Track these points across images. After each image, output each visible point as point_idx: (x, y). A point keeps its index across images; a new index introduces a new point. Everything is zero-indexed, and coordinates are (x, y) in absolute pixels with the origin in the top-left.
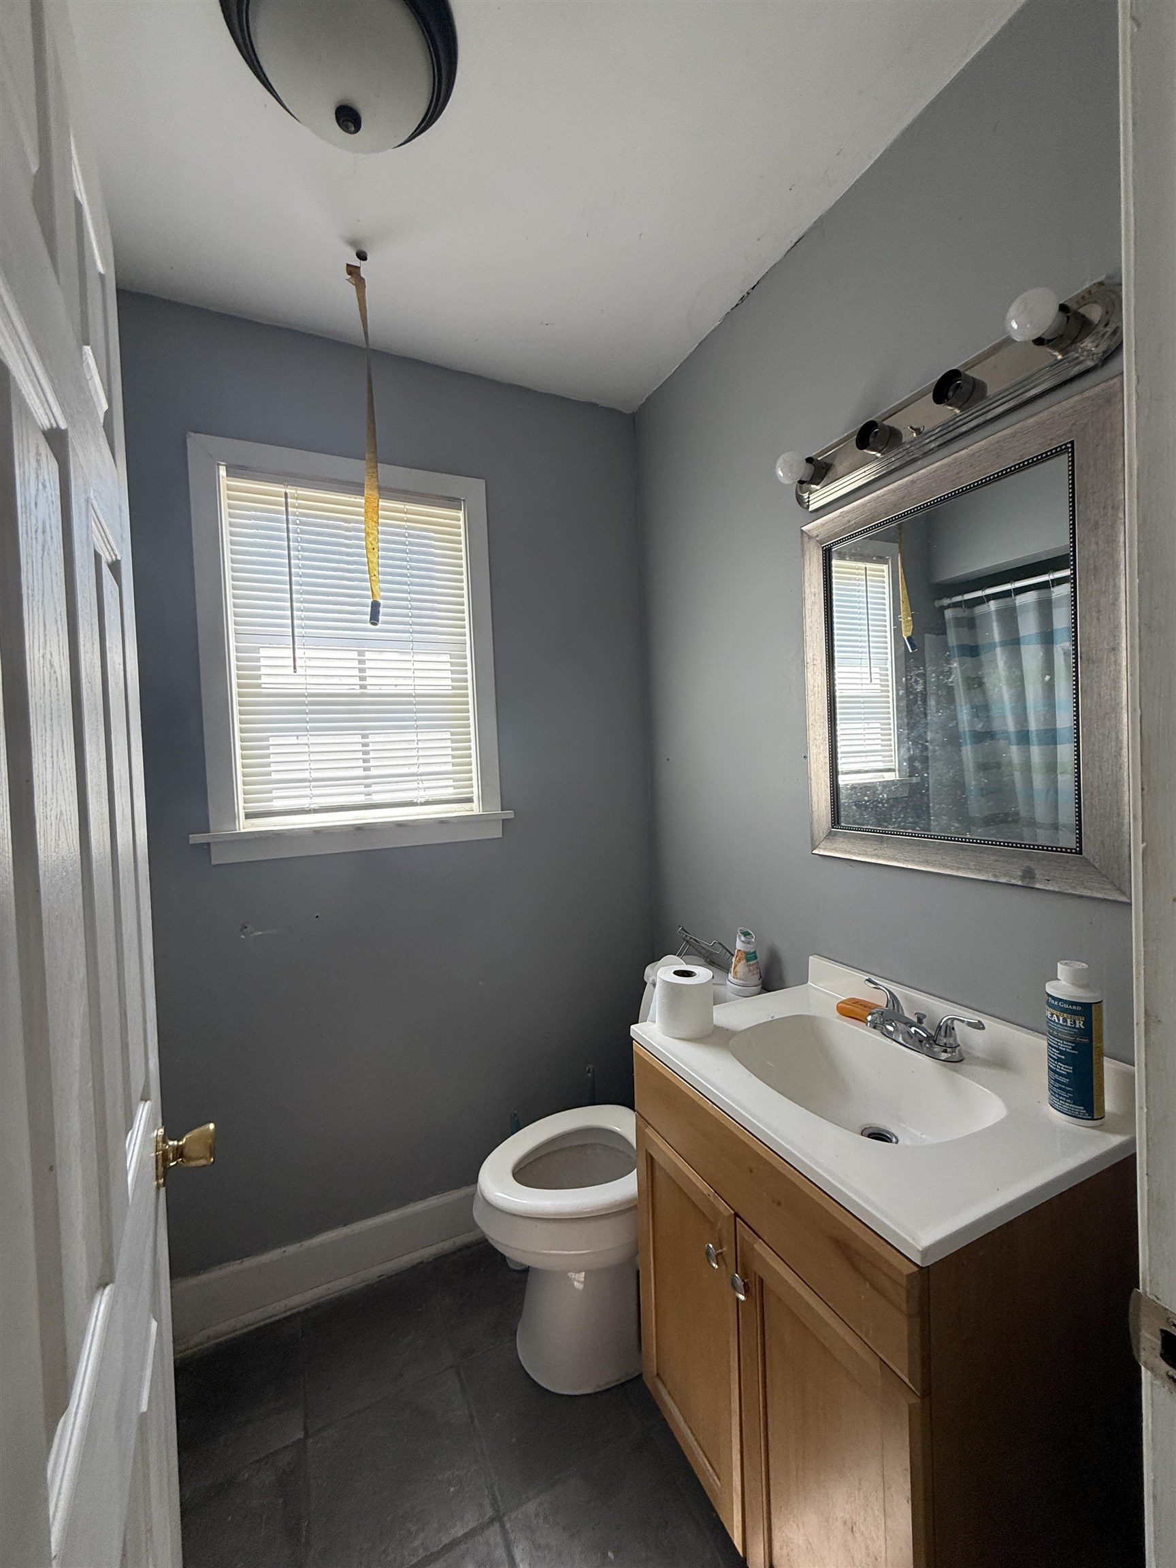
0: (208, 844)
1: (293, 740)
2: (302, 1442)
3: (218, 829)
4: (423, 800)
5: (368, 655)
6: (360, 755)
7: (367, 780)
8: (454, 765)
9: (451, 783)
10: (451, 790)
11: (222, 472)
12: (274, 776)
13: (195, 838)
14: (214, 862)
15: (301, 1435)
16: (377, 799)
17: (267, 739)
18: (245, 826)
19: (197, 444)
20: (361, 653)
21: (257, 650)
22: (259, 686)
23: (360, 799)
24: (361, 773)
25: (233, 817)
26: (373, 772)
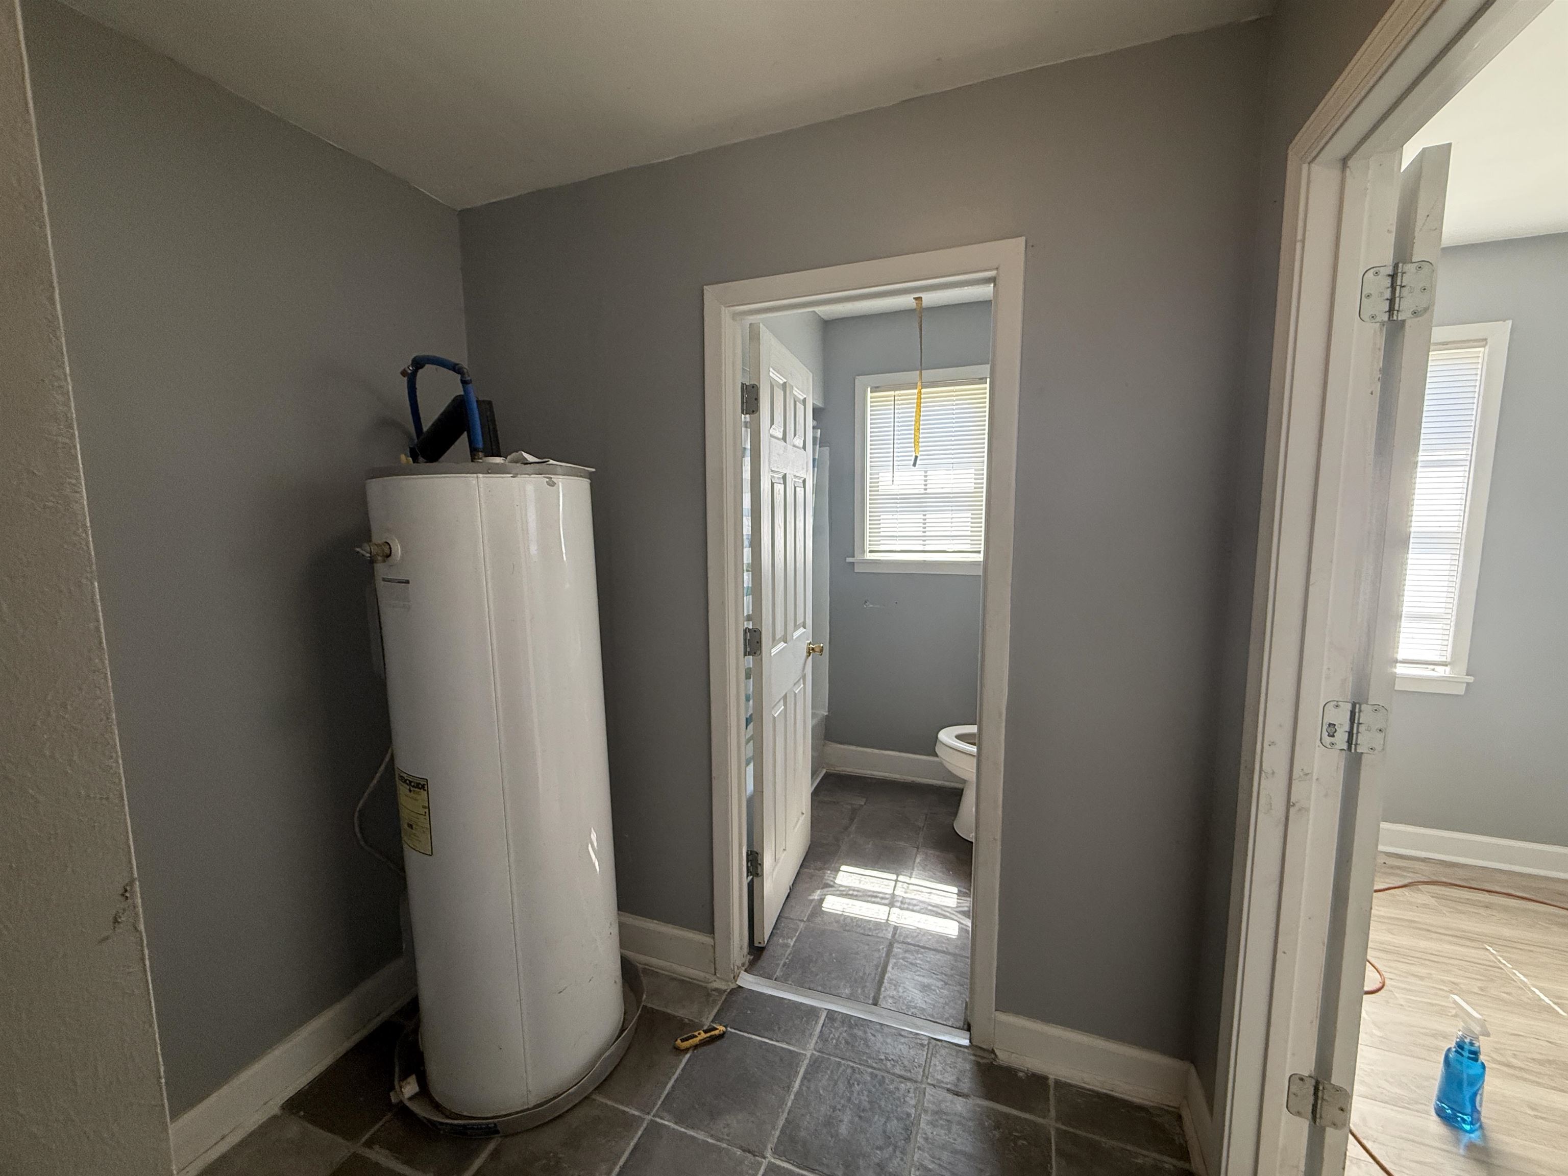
0: (854, 563)
1: (891, 517)
2: (862, 806)
3: (858, 557)
4: (952, 550)
5: (929, 473)
6: (921, 525)
7: (924, 538)
8: (972, 532)
9: (969, 542)
10: (969, 546)
11: (869, 389)
12: (882, 534)
13: (849, 560)
14: (856, 571)
15: (863, 804)
16: (927, 548)
17: (880, 516)
18: (869, 556)
19: (859, 380)
20: (926, 472)
21: (878, 474)
22: (878, 491)
23: (921, 548)
24: (921, 534)
25: (864, 552)
26: (927, 534)
